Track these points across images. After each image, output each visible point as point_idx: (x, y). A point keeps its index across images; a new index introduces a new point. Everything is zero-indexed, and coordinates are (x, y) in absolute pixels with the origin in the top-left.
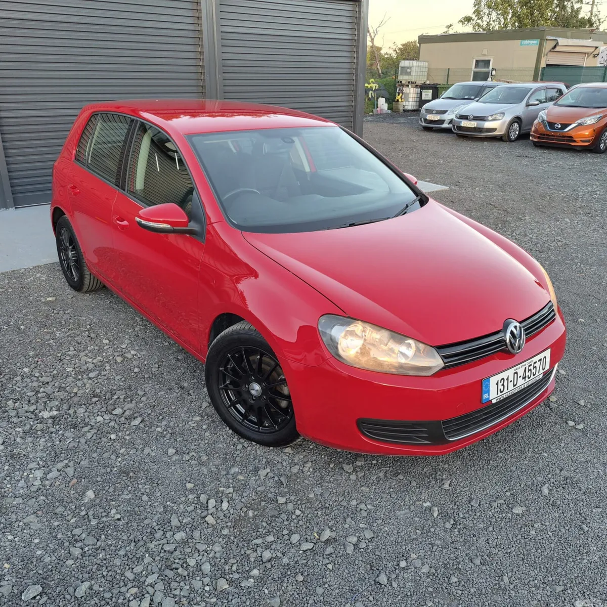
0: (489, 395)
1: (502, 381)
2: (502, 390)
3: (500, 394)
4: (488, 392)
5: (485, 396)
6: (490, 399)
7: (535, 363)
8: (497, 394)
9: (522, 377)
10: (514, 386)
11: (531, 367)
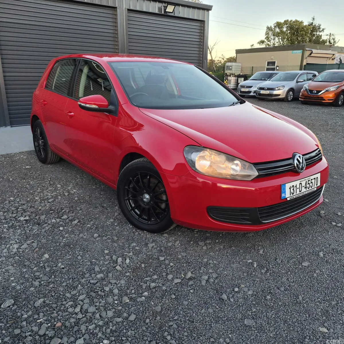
0: (285, 195)
1: (293, 187)
2: (293, 193)
3: (292, 195)
4: (285, 192)
5: (283, 195)
6: (286, 197)
7: (312, 180)
8: (290, 195)
9: (304, 187)
10: (300, 191)
11: (310, 182)
